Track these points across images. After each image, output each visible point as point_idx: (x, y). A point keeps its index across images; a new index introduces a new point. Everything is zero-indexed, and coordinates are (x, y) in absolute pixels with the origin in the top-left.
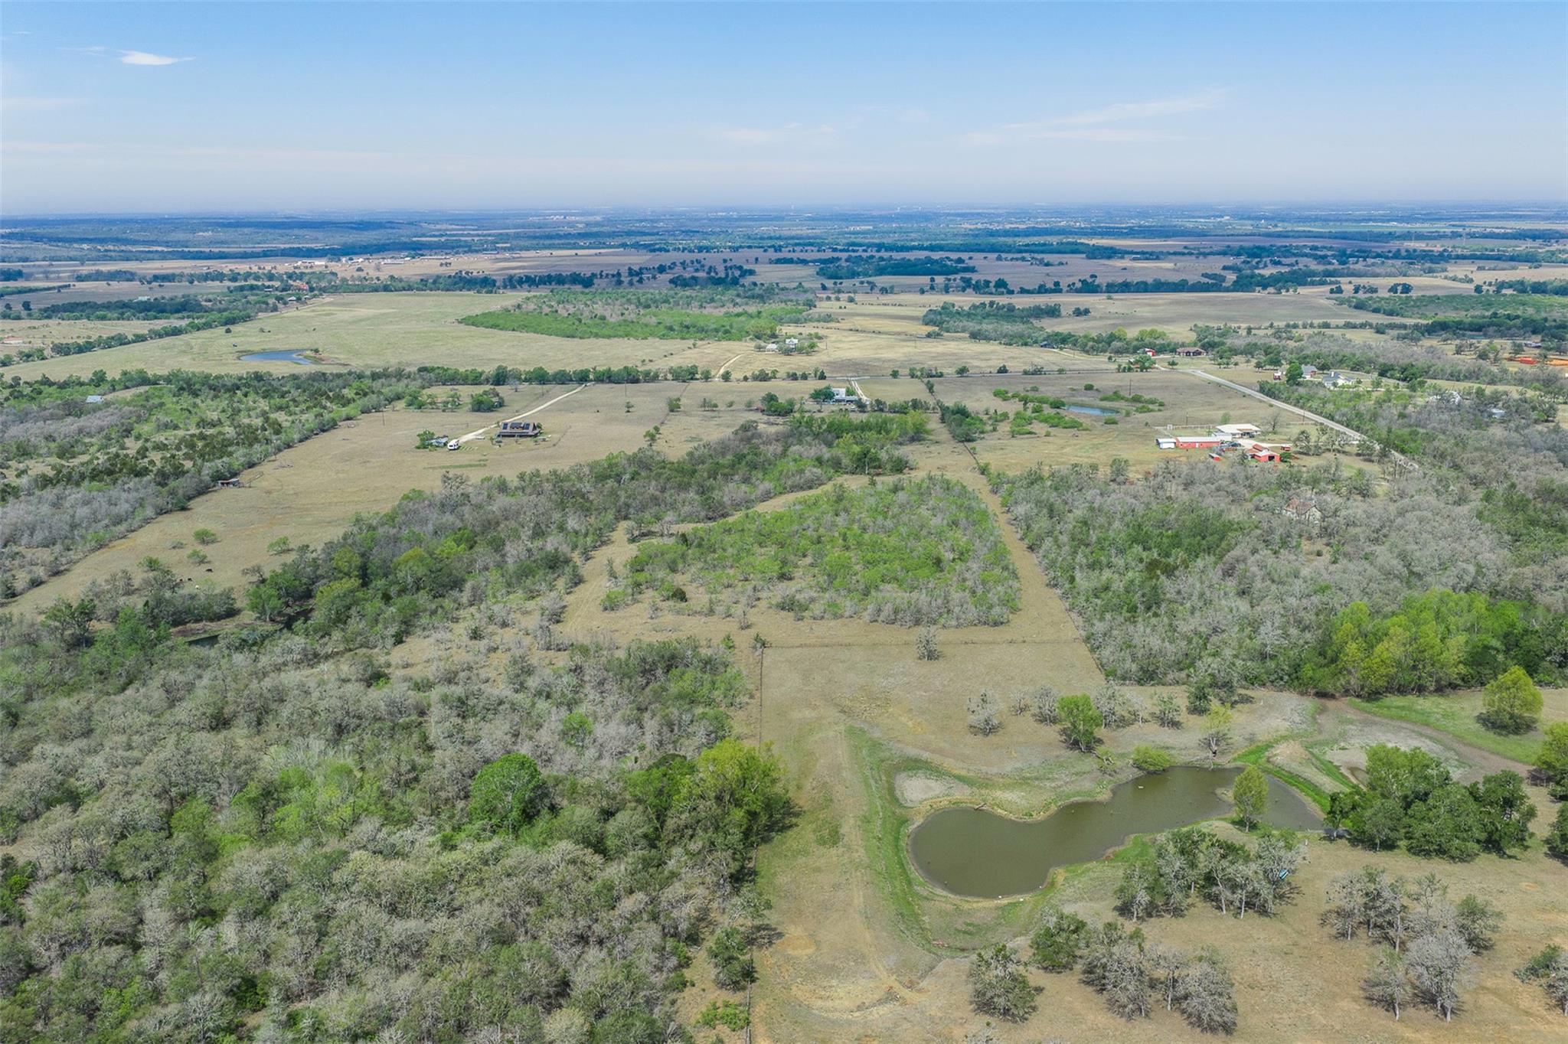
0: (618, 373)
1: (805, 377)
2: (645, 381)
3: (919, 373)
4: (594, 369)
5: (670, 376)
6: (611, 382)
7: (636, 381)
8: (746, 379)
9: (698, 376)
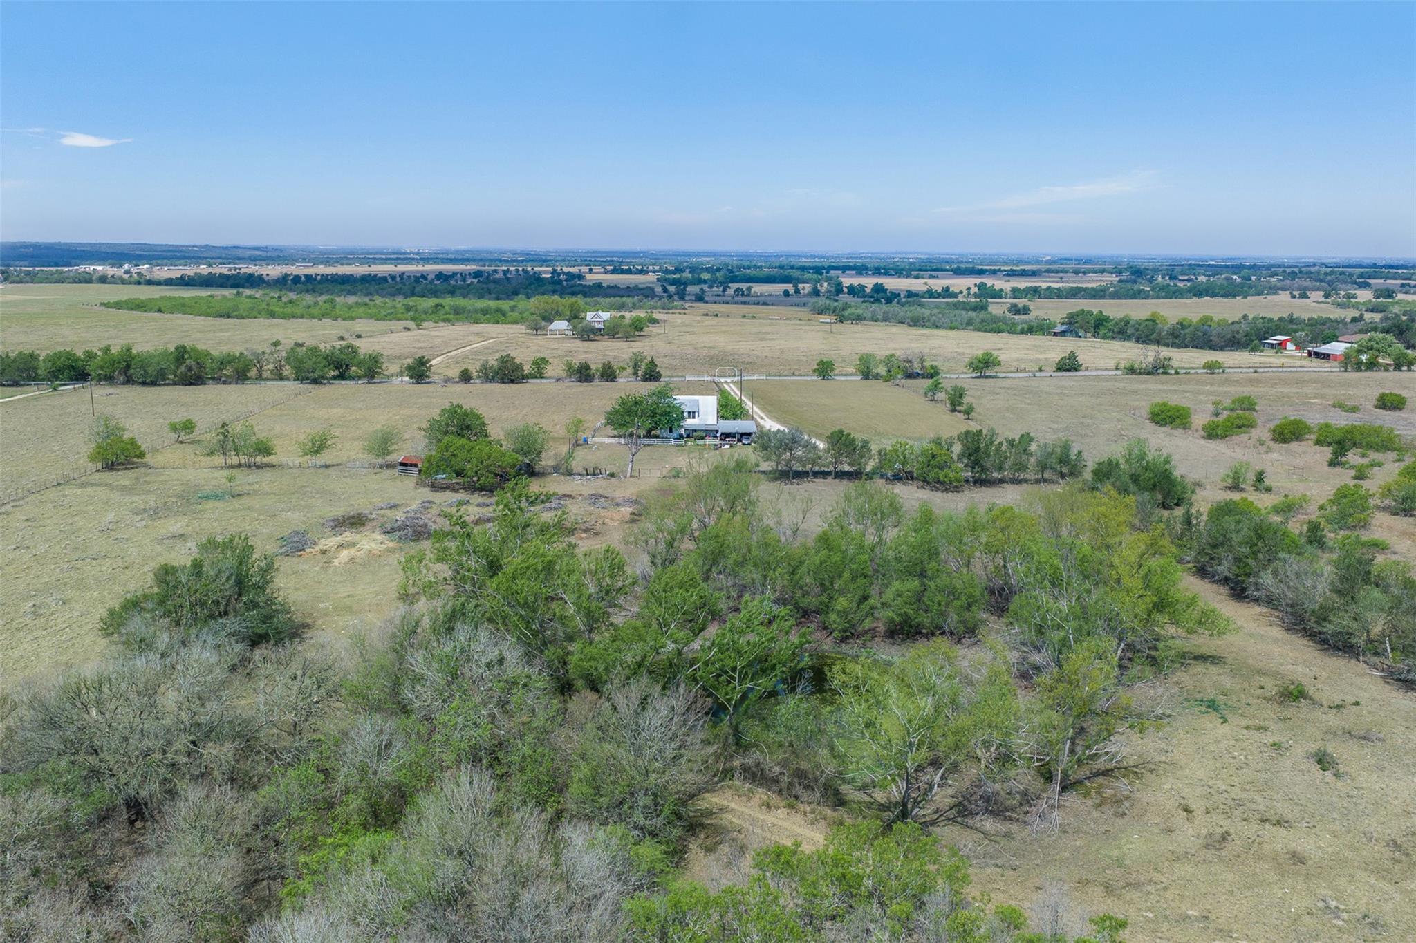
1: (609, 375)
8: (466, 377)
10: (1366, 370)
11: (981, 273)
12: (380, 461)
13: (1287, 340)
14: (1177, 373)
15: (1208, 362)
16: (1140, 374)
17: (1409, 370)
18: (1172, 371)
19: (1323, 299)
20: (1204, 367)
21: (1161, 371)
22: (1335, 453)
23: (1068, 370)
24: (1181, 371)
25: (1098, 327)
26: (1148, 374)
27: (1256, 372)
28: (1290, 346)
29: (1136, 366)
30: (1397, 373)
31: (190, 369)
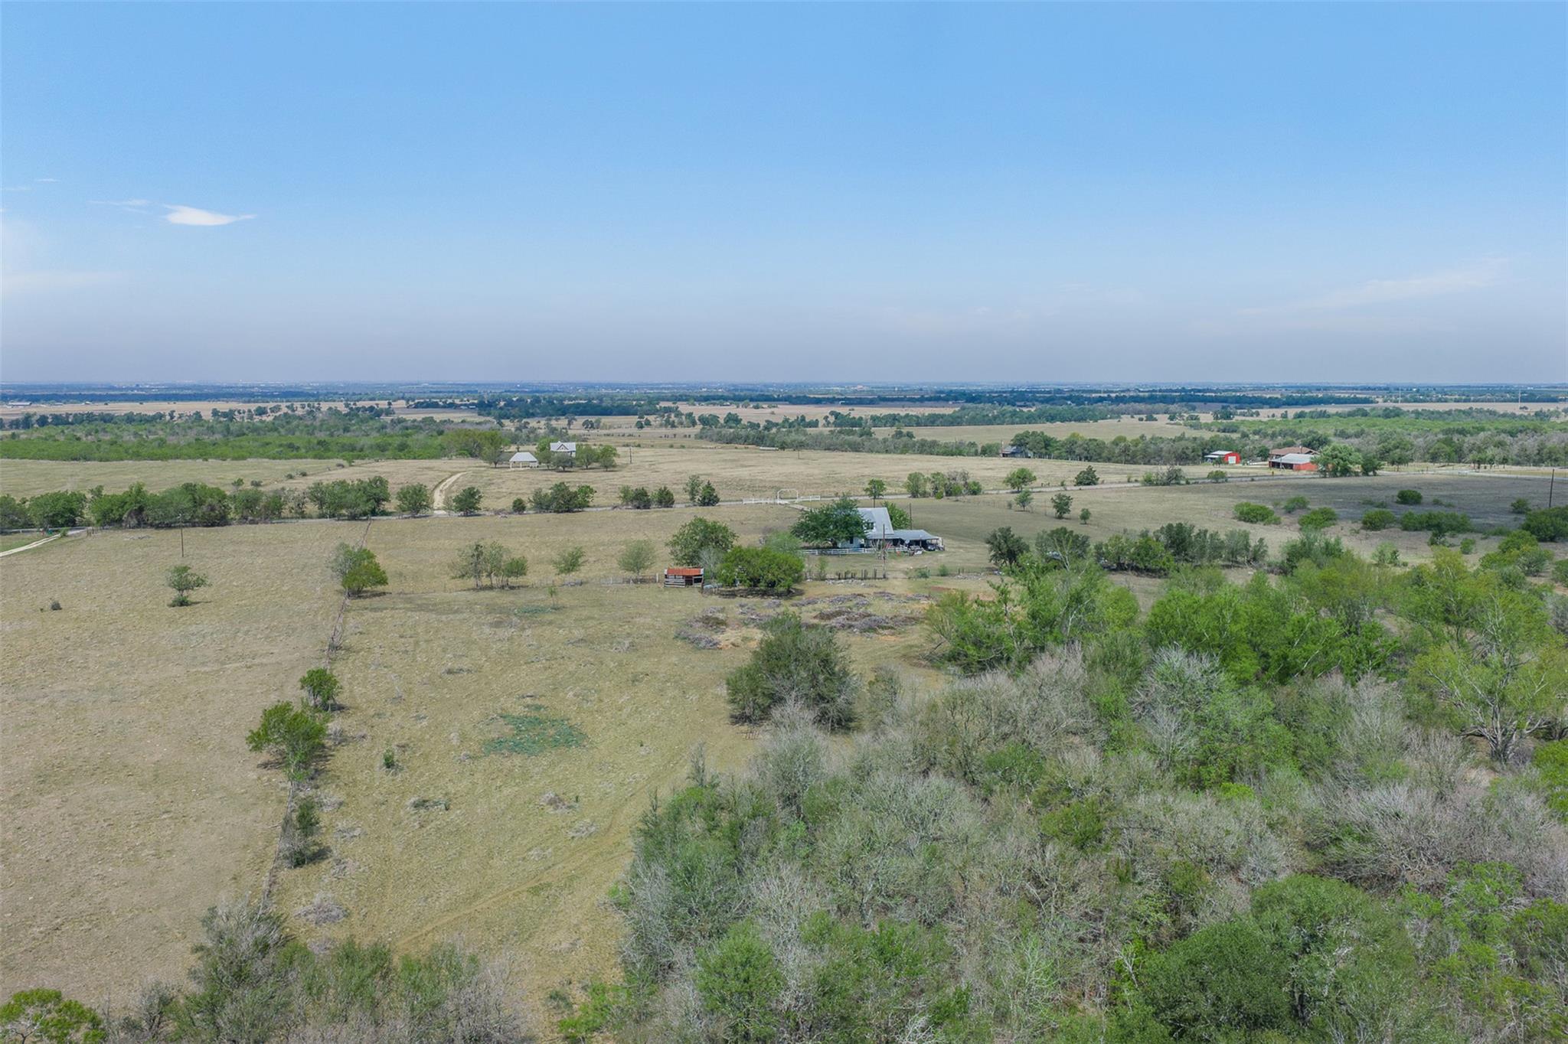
0: (162, 502)
1: (666, 499)
2: (244, 520)
3: (929, 488)
4: (98, 492)
5: (311, 508)
6: (142, 524)
7: (218, 520)
8: (519, 507)
9: (388, 506)
10: (1341, 476)
11: (832, 401)
12: (633, 576)
13: (1230, 455)
14: (1188, 483)
15: (1211, 473)
16: (1157, 485)
17: (1375, 474)
18: (1183, 482)
19: (1169, 421)
20: (1208, 477)
21: (1174, 482)
22: (1435, 535)
23: (1088, 484)
24: (1191, 482)
25: (1046, 448)
26: (1164, 485)
27: (1253, 480)
28: (1232, 460)
29: (1153, 478)
30: (1365, 477)
31: (213, 509)
